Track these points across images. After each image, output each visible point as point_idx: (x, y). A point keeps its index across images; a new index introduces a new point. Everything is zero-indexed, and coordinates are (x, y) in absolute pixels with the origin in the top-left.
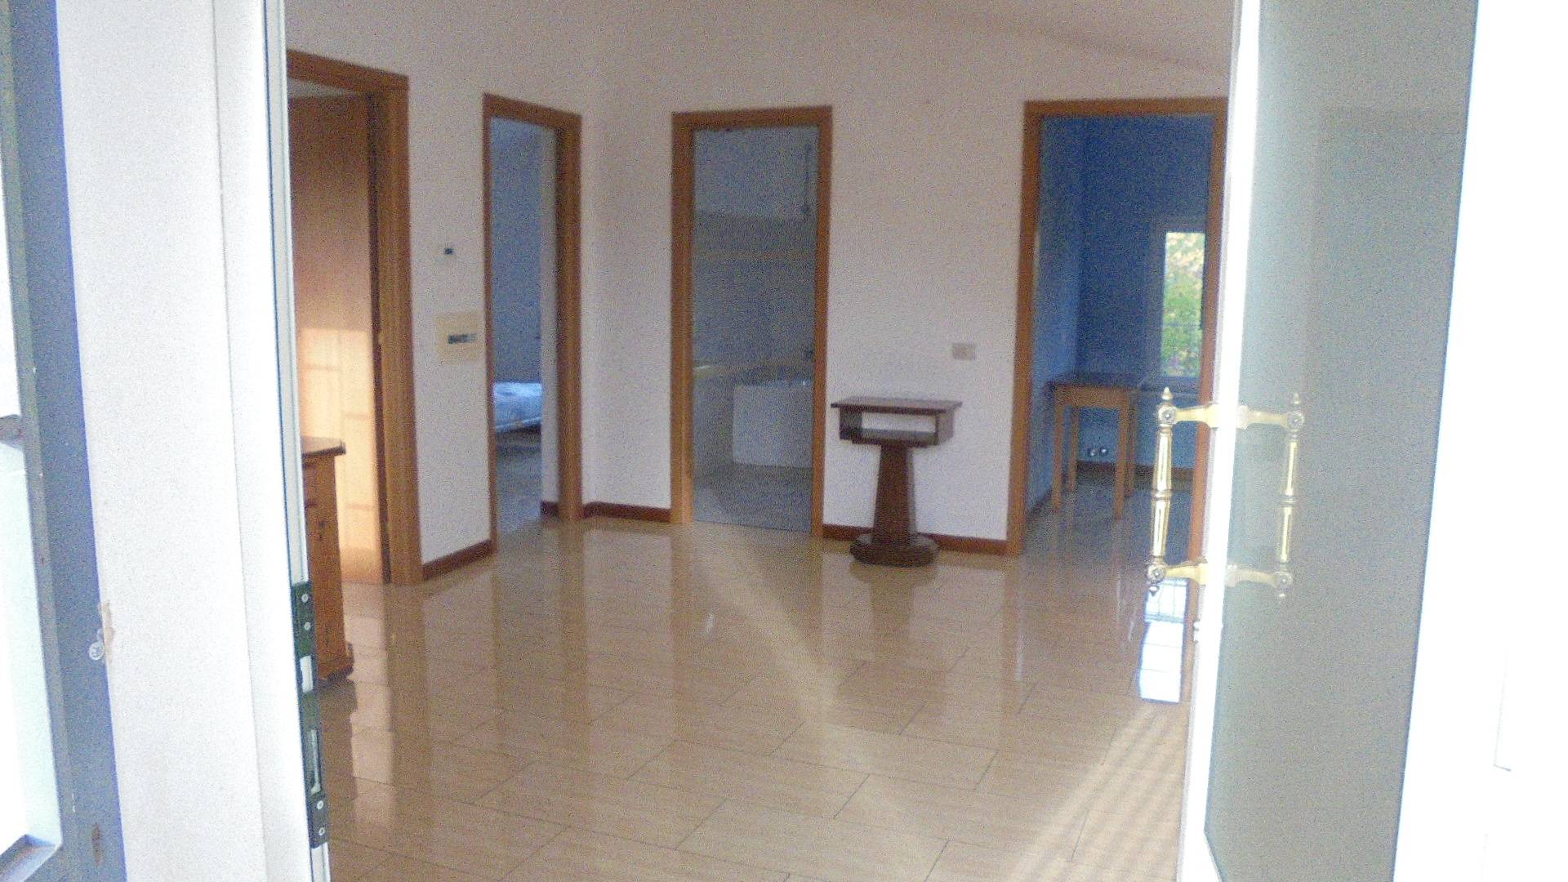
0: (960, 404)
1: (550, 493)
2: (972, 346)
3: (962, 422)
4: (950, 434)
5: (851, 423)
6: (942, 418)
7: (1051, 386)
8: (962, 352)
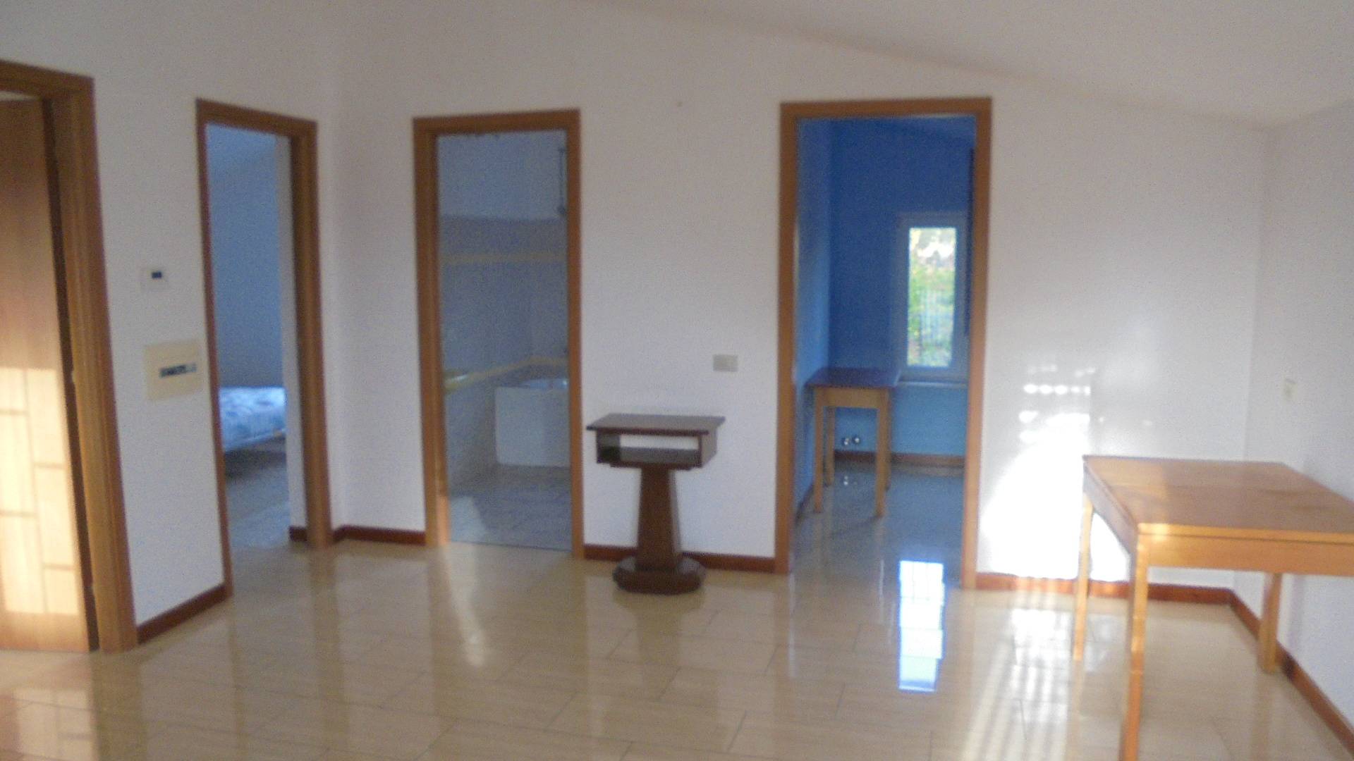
0: (720, 421)
1: (298, 519)
2: (735, 358)
3: (726, 440)
4: (714, 451)
5: (609, 442)
6: (705, 438)
7: (809, 387)
8: (723, 364)
